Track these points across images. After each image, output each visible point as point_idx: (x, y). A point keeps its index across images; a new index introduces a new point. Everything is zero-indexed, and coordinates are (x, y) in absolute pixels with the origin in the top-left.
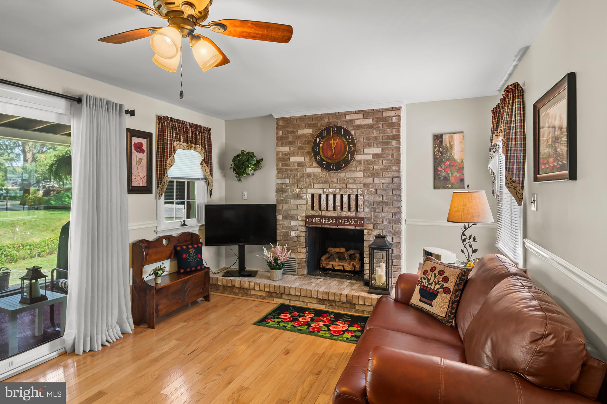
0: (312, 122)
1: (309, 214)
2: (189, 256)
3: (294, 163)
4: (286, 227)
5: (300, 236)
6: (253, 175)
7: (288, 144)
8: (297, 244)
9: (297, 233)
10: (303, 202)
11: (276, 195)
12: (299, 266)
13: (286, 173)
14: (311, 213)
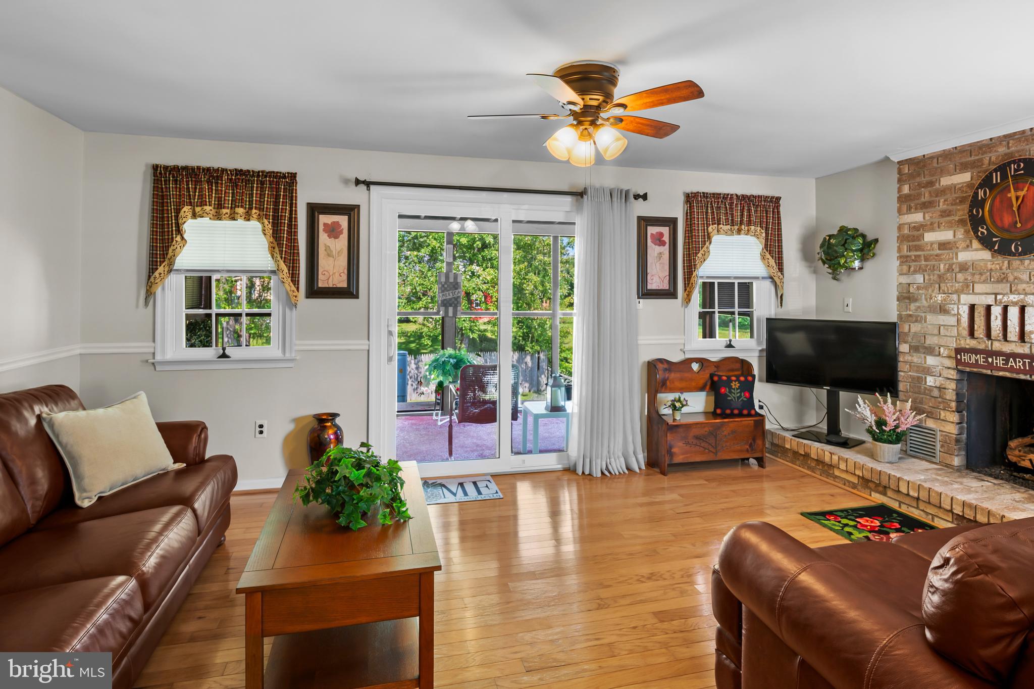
0: (970, 159)
1: (963, 346)
2: (730, 392)
3: (932, 244)
4: (918, 367)
5: (945, 389)
6: (861, 268)
7: (921, 208)
8: (940, 403)
9: (939, 381)
10: (952, 321)
11: (898, 305)
12: (942, 446)
13: (916, 263)
14: (968, 344)
